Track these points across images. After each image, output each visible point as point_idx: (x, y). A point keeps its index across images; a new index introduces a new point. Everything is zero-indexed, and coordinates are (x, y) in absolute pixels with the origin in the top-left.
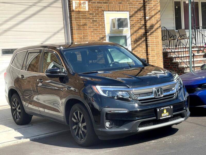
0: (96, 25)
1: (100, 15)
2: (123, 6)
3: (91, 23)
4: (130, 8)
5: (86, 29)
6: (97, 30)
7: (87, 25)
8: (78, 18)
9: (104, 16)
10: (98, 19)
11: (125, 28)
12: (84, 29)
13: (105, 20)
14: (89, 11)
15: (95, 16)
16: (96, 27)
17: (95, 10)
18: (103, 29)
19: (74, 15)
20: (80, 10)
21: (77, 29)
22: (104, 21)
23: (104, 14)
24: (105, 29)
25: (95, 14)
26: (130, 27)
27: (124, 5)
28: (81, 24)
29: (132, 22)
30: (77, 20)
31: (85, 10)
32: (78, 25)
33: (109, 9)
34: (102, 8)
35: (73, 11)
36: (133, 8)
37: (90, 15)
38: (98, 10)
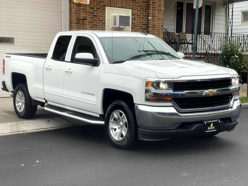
0: (96, 21)
1: (101, 10)
2: (125, 3)
3: (91, 18)
4: (133, 5)
5: (86, 24)
6: (97, 25)
7: (87, 20)
8: (78, 11)
9: (105, 12)
10: (99, 14)
11: (126, 27)
12: (83, 24)
13: (106, 15)
14: (90, 5)
15: (96, 11)
16: (96, 23)
17: (97, 4)
18: (103, 26)
19: (74, 8)
20: (81, 3)
21: (76, 23)
22: (105, 17)
23: (105, 9)
24: (105, 26)
25: (96, 9)
26: (132, 26)
27: (127, 2)
28: (81, 18)
29: (134, 20)
30: (77, 14)
31: (86, 3)
32: (78, 19)
33: (111, 4)
34: (104, 3)
35: (73, 3)
36: (136, 6)
37: (91, 8)
38: (99, 4)
